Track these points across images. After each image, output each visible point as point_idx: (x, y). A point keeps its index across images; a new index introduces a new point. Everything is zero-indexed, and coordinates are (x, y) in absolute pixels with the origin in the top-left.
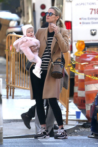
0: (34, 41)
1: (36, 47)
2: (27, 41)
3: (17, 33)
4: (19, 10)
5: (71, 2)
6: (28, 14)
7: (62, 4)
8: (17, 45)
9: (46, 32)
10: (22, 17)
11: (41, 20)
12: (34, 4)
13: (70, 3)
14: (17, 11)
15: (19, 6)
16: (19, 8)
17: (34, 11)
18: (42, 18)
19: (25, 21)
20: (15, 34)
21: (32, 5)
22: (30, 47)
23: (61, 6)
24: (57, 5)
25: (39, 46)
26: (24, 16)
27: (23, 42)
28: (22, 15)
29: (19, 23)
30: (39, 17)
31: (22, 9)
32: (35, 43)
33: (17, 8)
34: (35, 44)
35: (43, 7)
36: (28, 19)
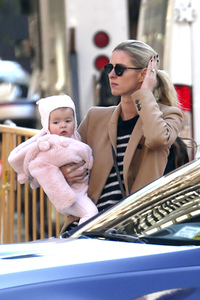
0: (75, 148)
1: (82, 169)
2: (51, 147)
3: (20, 122)
4: (26, 50)
5: (190, 23)
6: (53, 62)
7: (163, 31)
8: (20, 161)
9: (114, 119)
10: (36, 73)
11: (95, 82)
12: (73, 31)
13: (187, 27)
14: (17, 53)
15: (26, 36)
16: (25, 43)
17: (72, 53)
18: (98, 74)
19: (45, 85)
20: (13, 126)
21: (68, 33)
22: (61, 168)
23: (159, 37)
24: (146, 34)
25: (89, 164)
26: (41, 67)
27: (38, 152)
28: (34, 65)
29: (24, 90)
30: (88, 73)
31: (36, 45)
32: (78, 154)
33: (19, 42)
34: (77, 159)
35: (102, 39)
36: (54, 78)
